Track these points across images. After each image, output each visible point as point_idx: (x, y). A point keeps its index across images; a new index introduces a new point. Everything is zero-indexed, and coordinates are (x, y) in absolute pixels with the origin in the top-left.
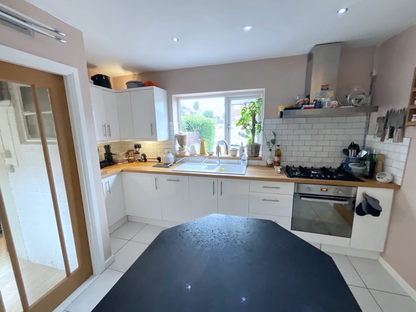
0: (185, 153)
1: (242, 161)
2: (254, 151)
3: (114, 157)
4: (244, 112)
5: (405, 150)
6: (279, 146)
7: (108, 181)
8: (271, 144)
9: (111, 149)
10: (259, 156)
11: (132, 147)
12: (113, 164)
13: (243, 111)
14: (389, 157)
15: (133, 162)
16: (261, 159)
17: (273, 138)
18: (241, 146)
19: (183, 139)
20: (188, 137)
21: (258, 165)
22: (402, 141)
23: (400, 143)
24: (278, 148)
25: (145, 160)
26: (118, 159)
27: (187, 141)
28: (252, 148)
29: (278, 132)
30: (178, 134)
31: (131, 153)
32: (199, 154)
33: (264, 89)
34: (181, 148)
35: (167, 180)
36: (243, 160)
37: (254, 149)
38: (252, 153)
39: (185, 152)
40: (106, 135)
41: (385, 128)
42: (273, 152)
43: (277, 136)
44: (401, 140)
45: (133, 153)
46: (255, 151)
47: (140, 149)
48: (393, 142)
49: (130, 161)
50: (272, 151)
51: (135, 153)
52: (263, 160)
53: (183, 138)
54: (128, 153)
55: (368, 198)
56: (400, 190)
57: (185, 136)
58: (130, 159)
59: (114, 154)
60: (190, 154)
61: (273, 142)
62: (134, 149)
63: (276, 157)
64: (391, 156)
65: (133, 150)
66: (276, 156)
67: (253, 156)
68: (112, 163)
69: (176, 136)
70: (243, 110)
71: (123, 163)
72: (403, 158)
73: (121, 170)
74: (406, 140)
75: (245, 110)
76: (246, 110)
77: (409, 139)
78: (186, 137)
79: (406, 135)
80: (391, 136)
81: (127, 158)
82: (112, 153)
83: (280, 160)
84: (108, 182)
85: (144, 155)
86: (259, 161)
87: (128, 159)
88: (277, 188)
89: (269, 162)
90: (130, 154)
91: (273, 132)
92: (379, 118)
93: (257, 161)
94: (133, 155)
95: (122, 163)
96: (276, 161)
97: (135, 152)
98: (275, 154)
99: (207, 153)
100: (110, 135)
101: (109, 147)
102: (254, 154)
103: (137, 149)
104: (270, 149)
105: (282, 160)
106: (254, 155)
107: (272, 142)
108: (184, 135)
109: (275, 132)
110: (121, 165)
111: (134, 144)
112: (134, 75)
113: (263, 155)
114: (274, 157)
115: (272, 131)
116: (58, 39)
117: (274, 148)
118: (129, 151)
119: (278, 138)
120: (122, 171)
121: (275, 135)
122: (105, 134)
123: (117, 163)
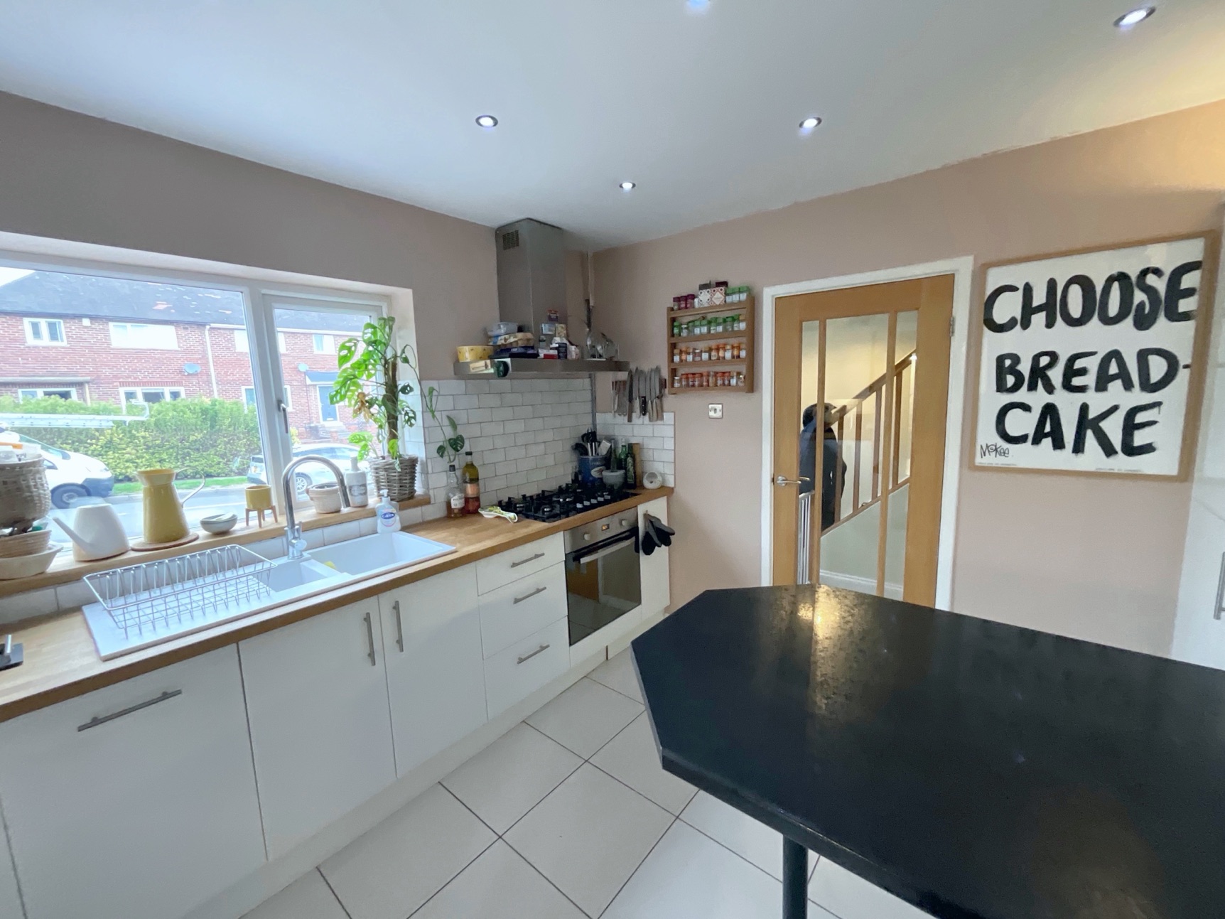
1: (379, 521)
2: (406, 480)
4: (345, 357)
5: (669, 431)
6: (469, 454)
8: (450, 451)
10: (417, 493)
13: (345, 352)
14: (645, 446)
16: (426, 501)
17: (449, 433)
18: (352, 472)
19: (29, 487)
21: (420, 521)
22: (662, 419)
23: (659, 422)
24: (468, 459)
28: (377, 473)
29: (461, 417)
33: (403, 292)
36: (385, 514)
37: (406, 473)
38: (401, 486)
41: (631, 400)
42: (460, 474)
43: (459, 427)
44: (660, 416)
46: (410, 479)
48: (651, 420)
50: (456, 471)
52: (432, 501)
55: (653, 520)
56: (674, 494)
57: (33, 464)
60: (82, 556)
61: (456, 443)
63: (468, 485)
64: (650, 444)
66: (468, 481)
67: (402, 498)
70: (343, 347)
72: (670, 444)
74: (668, 417)
75: (349, 349)
76: (353, 349)
77: (673, 414)
79: (665, 408)
80: (644, 411)
83: (479, 490)
86: (424, 508)
89: (457, 502)
91: (447, 417)
92: (616, 382)
93: (414, 512)
96: (469, 497)
98: (465, 479)
102: (407, 489)
104: (451, 466)
105: (482, 490)
106: (407, 492)
107: (451, 446)
109: (453, 418)
113: (430, 487)
114: (463, 487)
115: (445, 414)
117: (460, 462)
119: (463, 431)
121: (454, 425)
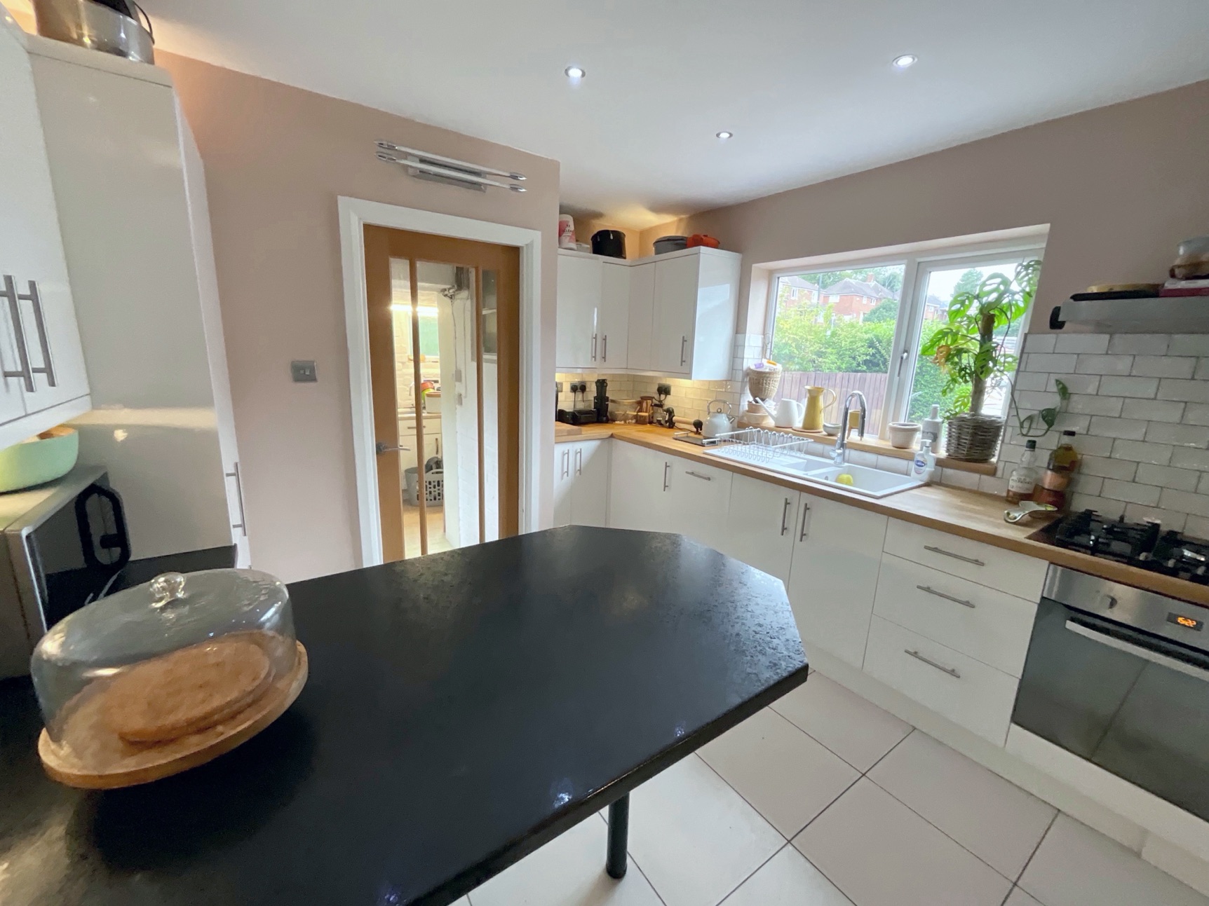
0: (763, 420)
1: (912, 465)
2: (966, 439)
3: (611, 406)
4: (958, 311)
6: (1072, 434)
7: (581, 450)
8: (1040, 424)
9: (608, 388)
10: (991, 460)
11: (652, 391)
12: (607, 421)
13: (957, 306)
15: (646, 424)
16: (993, 472)
17: (1054, 401)
18: (930, 420)
19: (763, 383)
20: (778, 377)
21: (976, 489)
24: (1066, 440)
25: (671, 424)
26: (617, 413)
27: (774, 387)
28: (960, 430)
29: (1084, 385)
30: (753, 367)
31: (647, 404)
32: (799, 428)
33: (1045, 228)
34: (753, 405)
35: (687, 473)
36: (918, 461)
37: (968, 433)
38: (959, 445)
39: (763, 418)
40: (595, 357)
42: (1044, 457)
43: (1074, 398)
45: (651, 405)
46: (972, 440)
47: (668, 396)
49: (640, 421)
50: (1036, 450)
51: (656, 405)
52: (999, 473)
53: (763, 380)
54: (640, 403)
57: (769, 373)
58: (642, 416)
59: (613, 401)
60: (776, 424)
61: (1049, 417)
62: (656, 396)
63: (1049, 473)
65: (651, 398)
66: (1051, 467)
67: (961, 456)
68: (605, 418)
69: (749, 373)
70: (956, 301)
71: (625, 422)
73: (610, 433)
76: (967, 302)
78: (771, 376)
81: (635, 413)
82: (608, 398)
84: (580, 452)
85: (670, 412)
86: (984, 477)
87: (637, 415)
88: (977, 562)
90: (644, 405)
91: (1058, 382)
93: (975, 477)
94: (651, 408)
95: (623, 422)
96: (1046, 487)
97: (655, 402)
98: (1049, 464)
99: (821, 429)
100: (604, 358)
101: (605, 384)
102: (966, 450)
103: (663, 396)
104: (1029, 441)
106: (965, 452)
107: (1043, 418)
108: (767, 370)
109: (1067, 385)
110: (620, 424)
111: (659, 384)
112: (680, 220)
113: (1001, 459)
114: (1041, 472)
115: (1054, 377)
116: (514, 188)
117: (1052, 441)
118: (644, 398)
119: (1077, 404)
120: (612, 436)
121: (1064, 392)
122: (594, 355)
123: (614, 421)
